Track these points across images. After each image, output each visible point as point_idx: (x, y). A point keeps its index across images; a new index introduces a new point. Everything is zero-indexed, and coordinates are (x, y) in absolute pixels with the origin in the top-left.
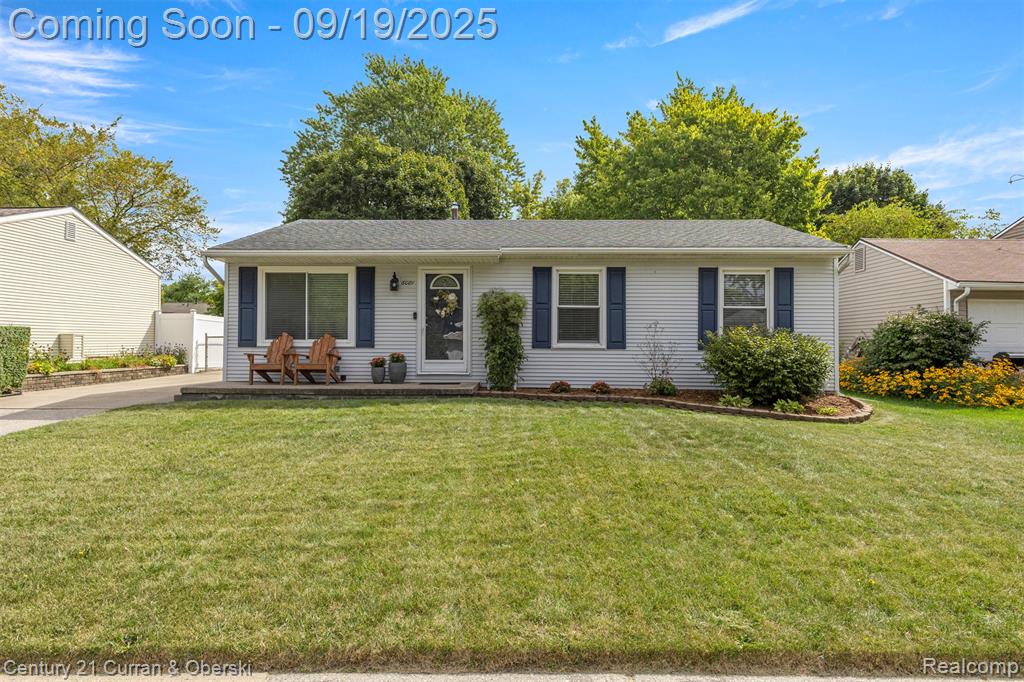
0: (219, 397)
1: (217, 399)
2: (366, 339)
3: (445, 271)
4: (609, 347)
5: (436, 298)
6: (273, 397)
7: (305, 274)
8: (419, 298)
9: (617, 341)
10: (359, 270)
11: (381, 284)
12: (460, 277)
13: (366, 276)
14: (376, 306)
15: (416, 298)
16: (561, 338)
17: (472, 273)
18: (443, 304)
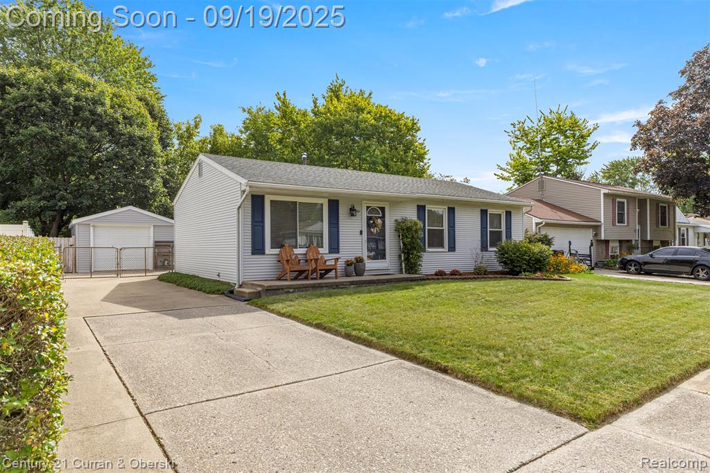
0: (291, 290)
1: (290, 292)
2: (334, 248)
3: (375, 205)
4: (449, 251)
5: (372, 222)
6: (325, 288)
7: (296, 202)
8: (363, 222)
9: (452, 248)
10: (330, 201)
11: (343, 211)
12: (383, 209)
13: (334, 205)
14: (340, 225)
15: (361, 222)
16: (430, 246)
17: (390, 207)
18: (375, 225)
